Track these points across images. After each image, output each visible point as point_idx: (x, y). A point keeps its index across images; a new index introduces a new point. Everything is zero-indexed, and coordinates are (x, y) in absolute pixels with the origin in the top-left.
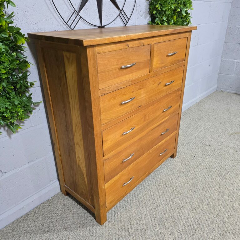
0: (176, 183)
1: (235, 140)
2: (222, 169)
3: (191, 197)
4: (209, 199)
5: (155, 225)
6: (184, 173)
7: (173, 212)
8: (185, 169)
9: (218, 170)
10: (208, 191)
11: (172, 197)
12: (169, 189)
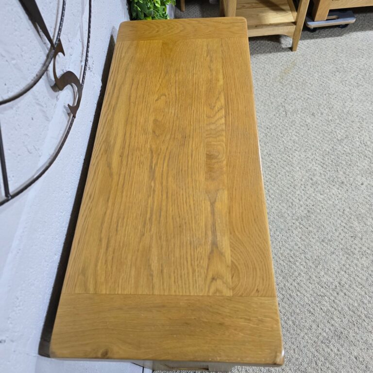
0: (296, 244)
1: (294, 88)
2: (325, 166)
3: (334, 256)
4: (356, 242)
5: (338, 350)
6: (288, 214)
7: (338, 306)
8: (285, 205)
9: (322, 172)
10: (345, 227)
11: (314, 278)
12: (298, 264)
